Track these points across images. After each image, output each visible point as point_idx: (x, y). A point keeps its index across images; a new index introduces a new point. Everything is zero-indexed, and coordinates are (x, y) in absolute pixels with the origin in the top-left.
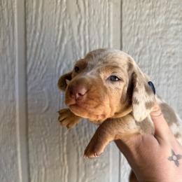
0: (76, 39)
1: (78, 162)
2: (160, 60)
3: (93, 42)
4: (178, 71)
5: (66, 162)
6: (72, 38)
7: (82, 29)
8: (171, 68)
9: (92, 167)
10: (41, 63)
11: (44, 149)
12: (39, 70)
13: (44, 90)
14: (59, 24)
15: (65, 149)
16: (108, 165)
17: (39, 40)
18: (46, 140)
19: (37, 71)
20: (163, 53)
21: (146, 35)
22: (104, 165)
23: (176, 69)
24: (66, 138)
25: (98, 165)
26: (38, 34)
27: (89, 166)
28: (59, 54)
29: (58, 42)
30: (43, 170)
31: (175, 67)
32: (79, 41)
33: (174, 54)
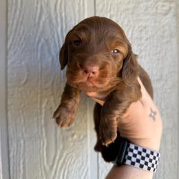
0: (53, 16)
1: (56, 135)
2: (132, 34)
3: (69, 18)
4: (150, 43)
5: (44, 134)
6: (50, 16)
7: (58, 7)
8: (143, 41)
9: (70, 139)
10: (20, 39)
11: (22, 121)
12: (18, 45)
13: (23, 63)
14: (37, 3)
15: (43, 121)
16: (86, 136)
17: (19, 18)
18: (25, 113)
19: (16, 46)
20: (134, 27)
21: (118, 12)
22: (82, 137)
23: (148, 41)
24: (44, 110)
25: (75, 137)
26: (18, 12)
27: (67, 138)
28: (37, 31)
29: (37, 20)
30: (22, 142)
31: (147, 39)
32: (56, 18)
33: (145, 28)
